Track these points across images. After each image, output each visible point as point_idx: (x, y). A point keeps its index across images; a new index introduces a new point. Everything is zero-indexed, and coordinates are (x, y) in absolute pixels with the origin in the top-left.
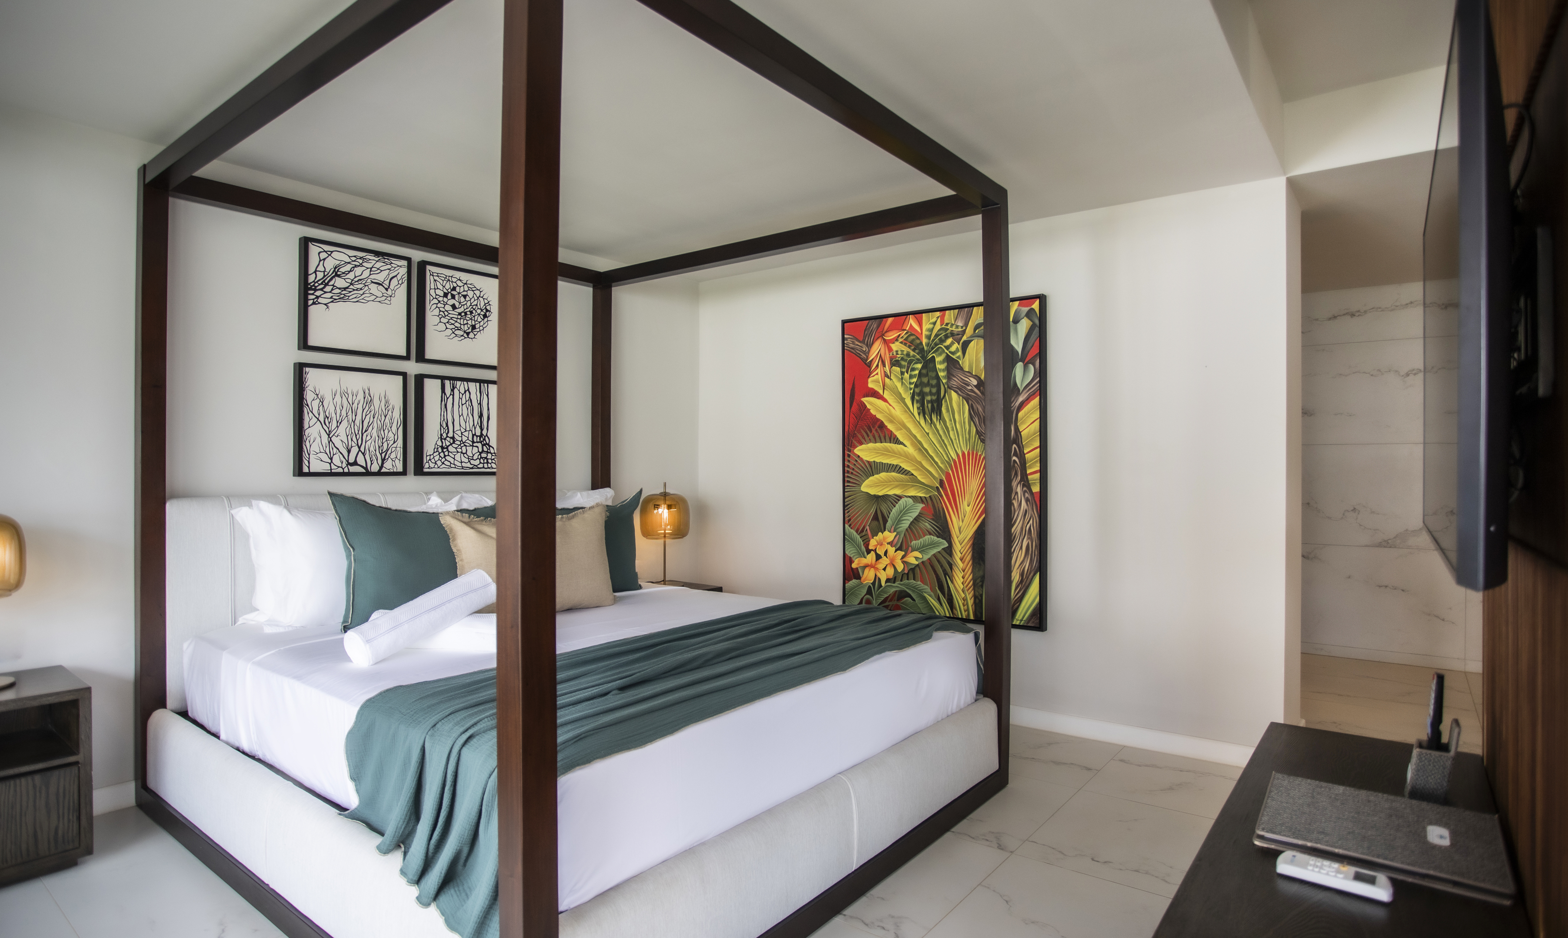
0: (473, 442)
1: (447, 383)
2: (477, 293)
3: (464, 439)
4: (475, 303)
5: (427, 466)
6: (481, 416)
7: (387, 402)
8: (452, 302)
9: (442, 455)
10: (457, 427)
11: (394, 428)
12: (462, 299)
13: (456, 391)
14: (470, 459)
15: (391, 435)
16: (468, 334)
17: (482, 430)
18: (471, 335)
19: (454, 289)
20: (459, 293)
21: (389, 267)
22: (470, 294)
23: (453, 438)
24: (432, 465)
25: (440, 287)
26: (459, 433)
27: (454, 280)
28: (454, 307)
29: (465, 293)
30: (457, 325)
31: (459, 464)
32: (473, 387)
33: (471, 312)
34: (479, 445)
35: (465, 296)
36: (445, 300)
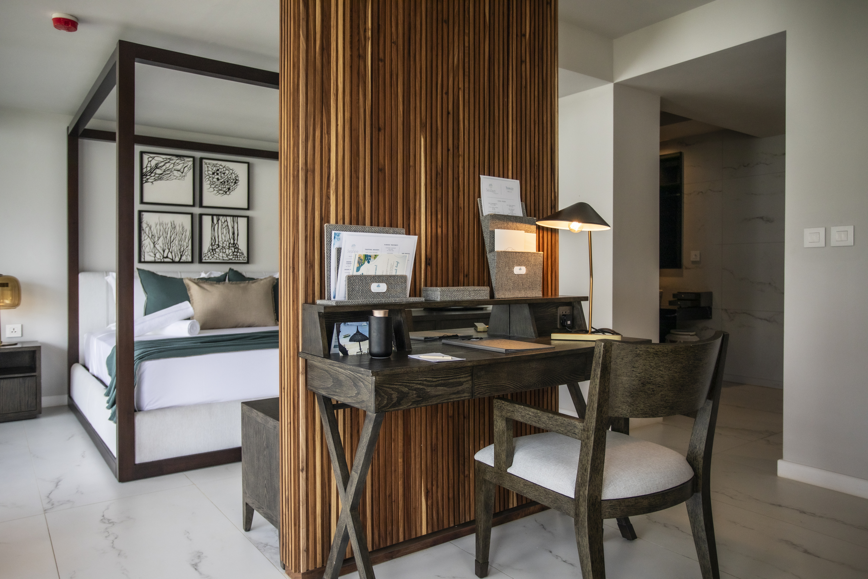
0: (229, 247)
1: (215, 218)
2: (231, 171)
3: (224, 245)
4: (230, 176)
5: (204, 258)
6: (234, 234)
7: (183, 228)
8: (217, 177)
9: (212, 253)
10: (220, 239)
11: (187, 240)
12: (223, 175)
13: (220, 221)
14: (227, 256)
15: (185, 243)
16: (226, 192)
17: (234, 241)
18: (228, 193)
19: (218, 170)
20: (221, 172)
21: (183, 162)
22: (227, 172)
23: (218, 245)
24: (207, 258)
25: (210, 169)
26: (222, 242)
27: (218, 166)
28: (218, 179)
29: (224, 172)
30: (220, 188)
31: (221, 258)
32: (229, 219)
33: (228, 181)
34: (233, 249)
36: (213, 176)
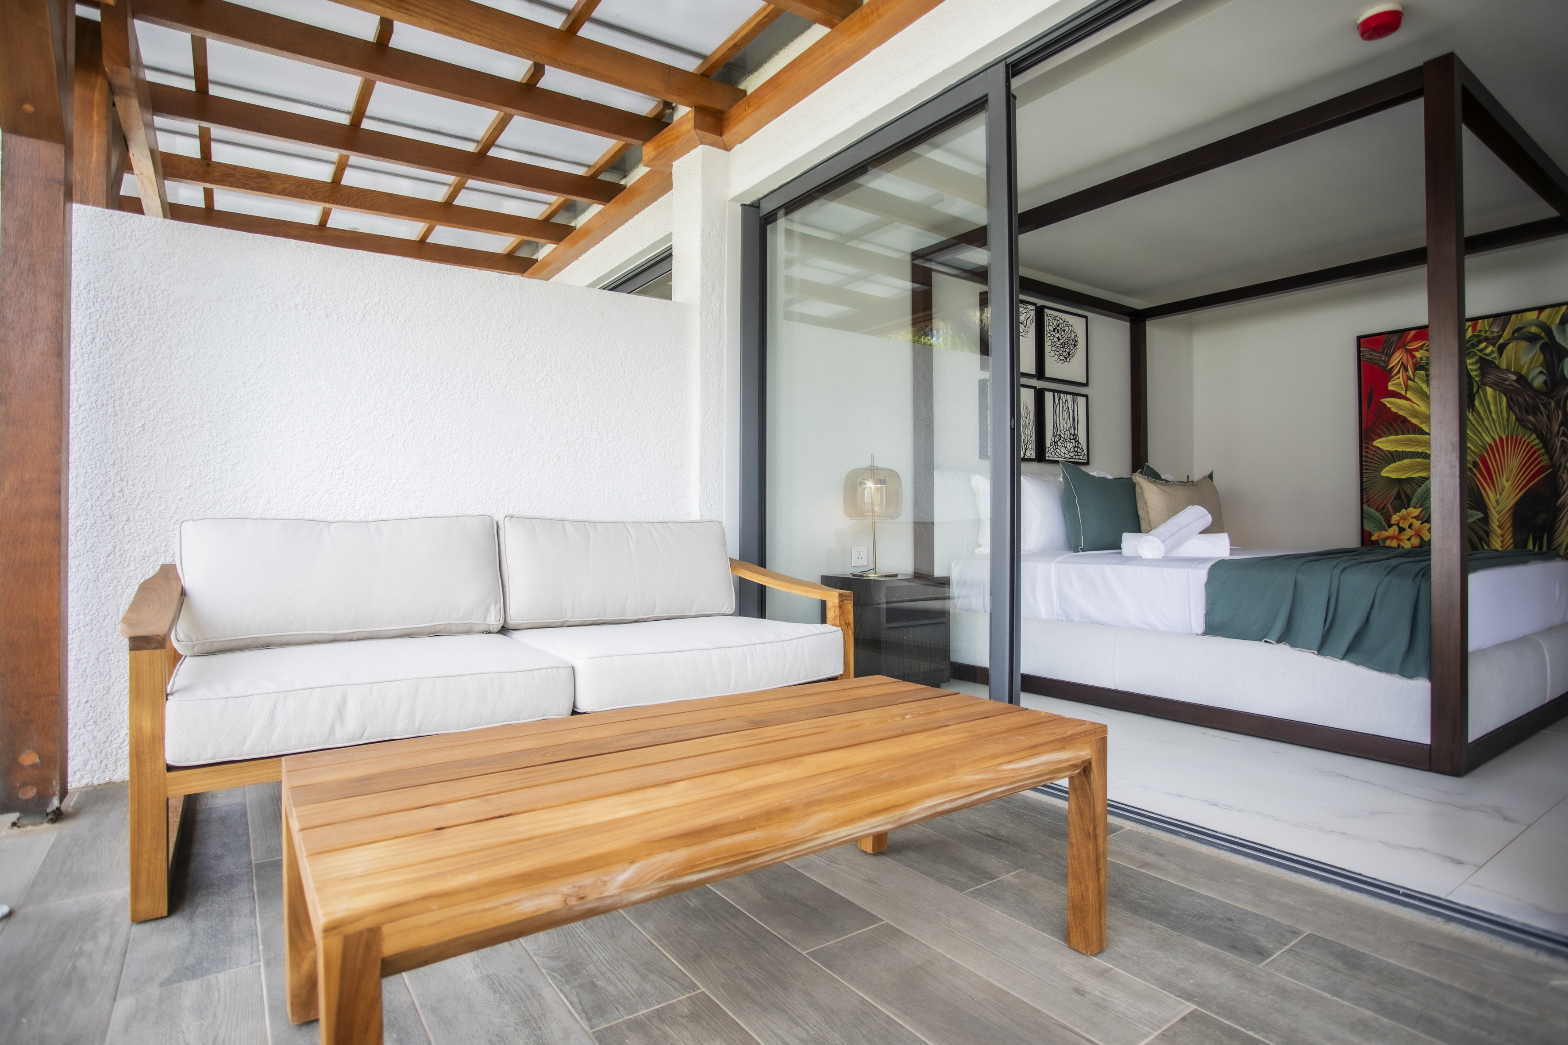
0: (1070, 439)
1: (1056, 394)
2: (1070, 327)
3: (1066, 436)
4: (1069, 336)
5: (1047, 456)
6: (1074, 420)
7: (1027, 408)
8: (1057, 335)
9: (1054, 447)
10: (1062, 428)
11: (1031, 427)
12: (1063, 333)
13: (1061, 400)
14: (1069, 451)
15: (1029, 432)
16: (1066, 358)
17: (1075, 430)
18: (1068, 360)
19: (1058, 326)
20: (1061, 329)
21: (1026, 310)
22: (1067, 328)
23: (1060, 435)
24: (1050, 455)
25: (1051, 324)
26: (1063, 432)
27: (1058, 319)
28: (1058, 338)
29: (1064, 329)
30: (1061, 352)
31: (1063, 455)
32: (1069, 397)
33: (1067, 342)
34: (1073, 441)
35: (1064, 331)
36: (1054, 334)
